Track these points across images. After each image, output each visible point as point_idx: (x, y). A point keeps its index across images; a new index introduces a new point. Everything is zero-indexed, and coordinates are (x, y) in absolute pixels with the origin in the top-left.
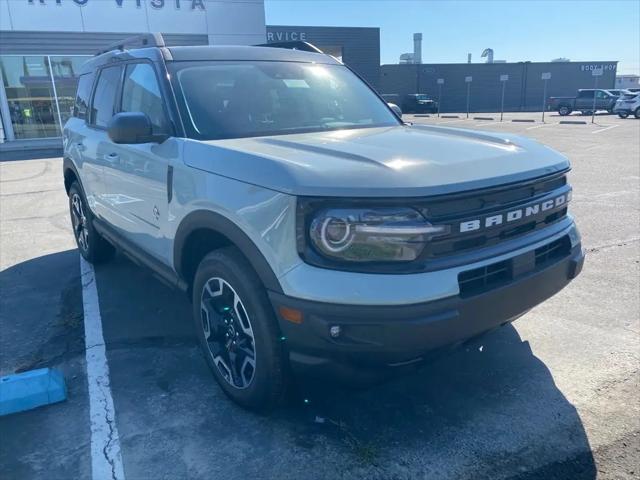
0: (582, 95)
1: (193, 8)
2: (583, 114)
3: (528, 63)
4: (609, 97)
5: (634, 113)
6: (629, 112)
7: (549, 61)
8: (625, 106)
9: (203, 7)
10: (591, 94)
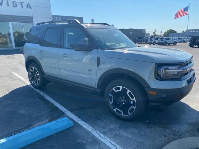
0: (139, 38)
1: (27, 8)
2: (139, 44)
3: (123, 29)
4: (145, 39)
5: (153, 43)
6: (151, 43)
7: (128, 29)
8: (150, 41)
9: (31, 8)
10: (141, 38)
